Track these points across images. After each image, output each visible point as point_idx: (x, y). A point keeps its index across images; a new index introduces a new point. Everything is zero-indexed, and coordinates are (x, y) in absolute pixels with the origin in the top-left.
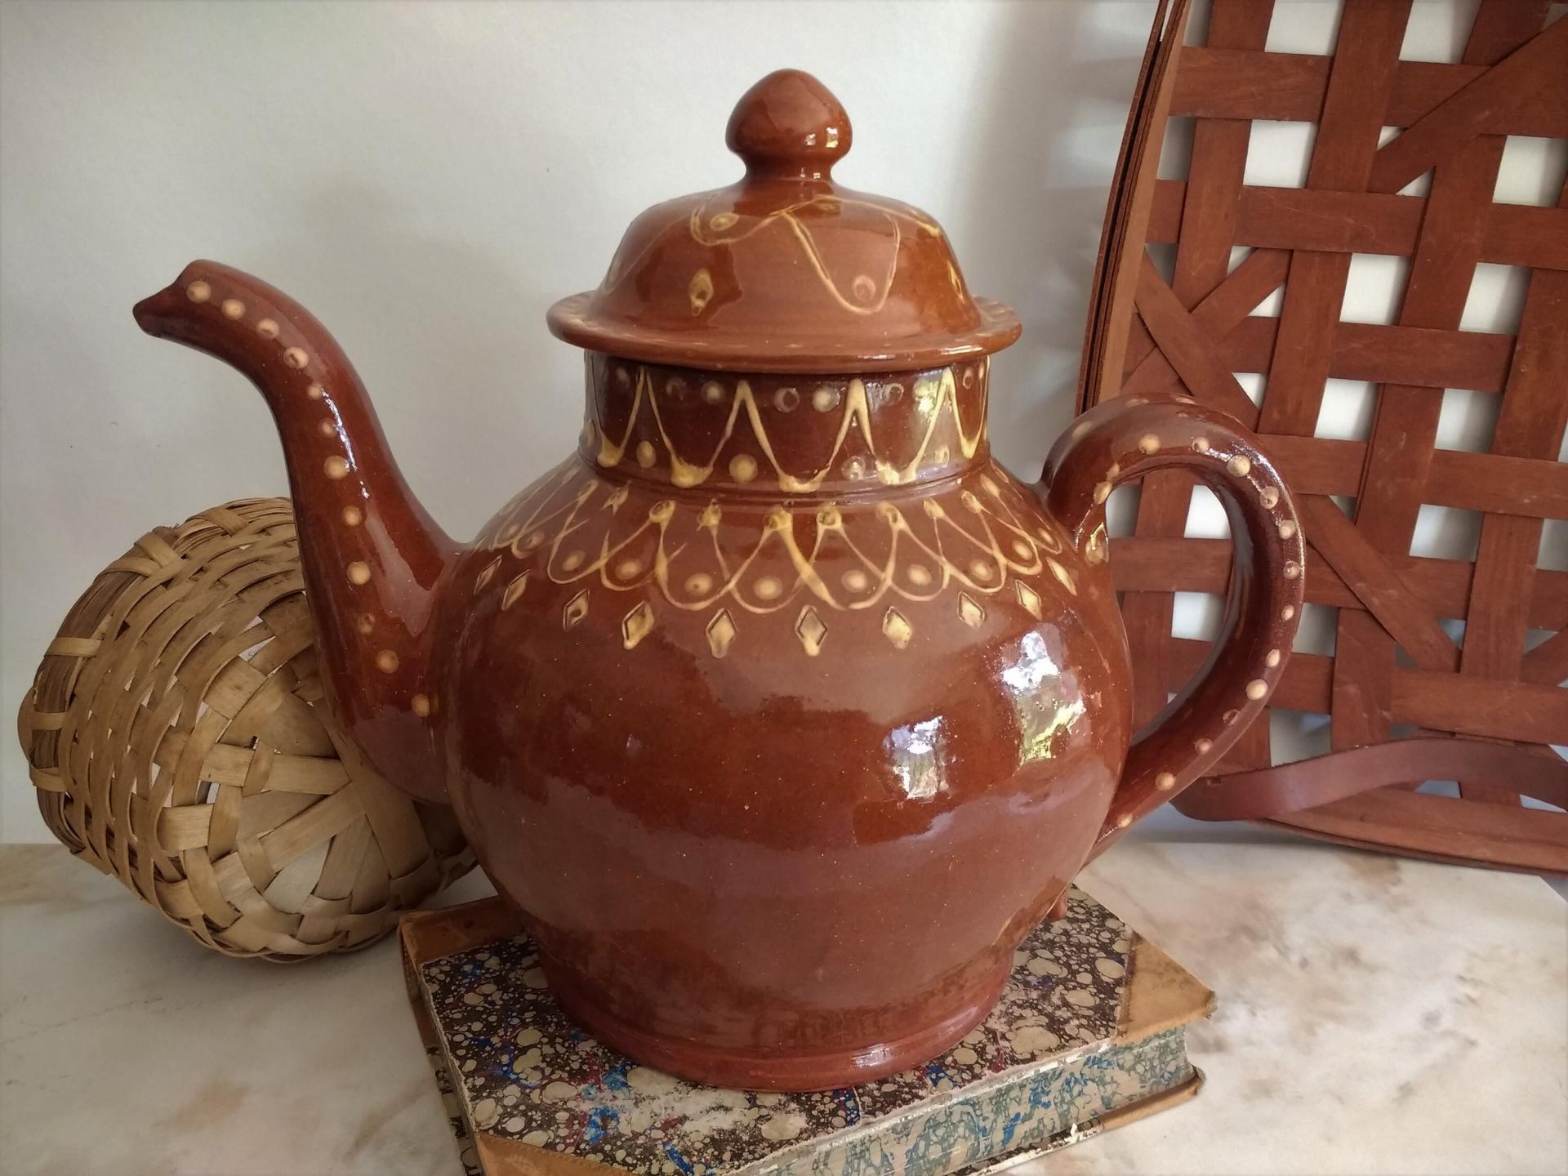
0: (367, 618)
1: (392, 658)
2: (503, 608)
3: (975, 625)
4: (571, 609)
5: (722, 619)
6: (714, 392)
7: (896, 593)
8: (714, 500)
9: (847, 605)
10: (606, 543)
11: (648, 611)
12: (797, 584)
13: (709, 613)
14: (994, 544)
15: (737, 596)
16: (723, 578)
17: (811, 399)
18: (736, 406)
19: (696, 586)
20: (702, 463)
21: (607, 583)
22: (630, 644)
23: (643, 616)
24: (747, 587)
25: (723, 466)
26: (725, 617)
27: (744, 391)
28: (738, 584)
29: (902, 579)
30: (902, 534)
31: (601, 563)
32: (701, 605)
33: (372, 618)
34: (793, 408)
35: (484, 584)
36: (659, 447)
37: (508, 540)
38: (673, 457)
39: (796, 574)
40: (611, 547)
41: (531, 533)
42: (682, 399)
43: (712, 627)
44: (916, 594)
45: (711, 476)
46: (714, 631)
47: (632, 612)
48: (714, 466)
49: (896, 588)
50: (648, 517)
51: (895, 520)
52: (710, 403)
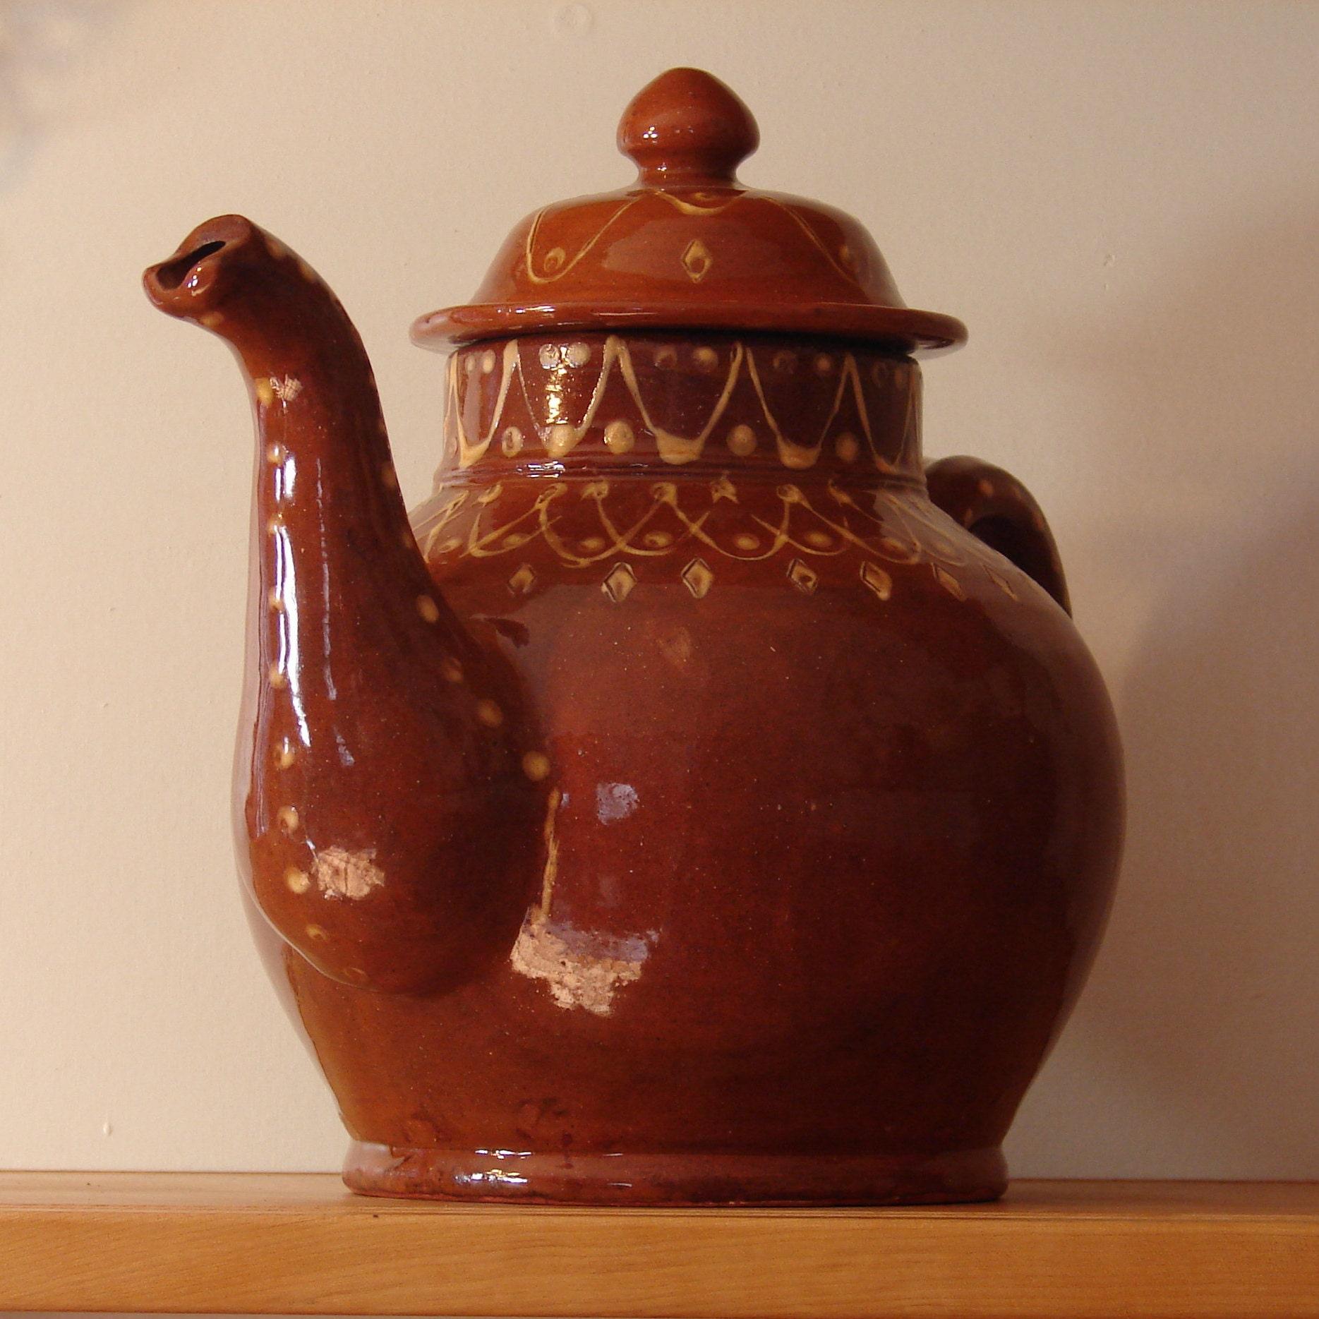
20: (809, 443)
25: (830, 444)
27: (850, 364)
48: (821, 448)
52: (819, 375)
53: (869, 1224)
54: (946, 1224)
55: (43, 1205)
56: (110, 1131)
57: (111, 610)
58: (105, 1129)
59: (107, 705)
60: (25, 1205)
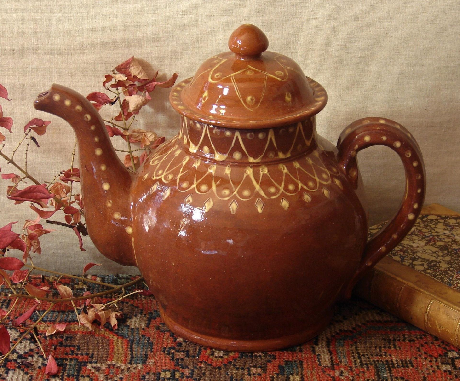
1: (119, 215)
2: (163, 199)
3: (308, 202)
4: (187, 200)
6: (228, 133)
7: (284, 193)
8: (228, 165)
9: (270, 197)
10: (195, 179)
11: (211, 201)
12: (255, 191)
13: (229, 201)
14: (316, 175)
15: (237, 196)
16: (233, 190)
17: (257, 136)
18: (235, 138)
19: (225, 193)
21: (197, 192)
22: (206, 211)
23: (210, 202)
24: (240, 193)
26: (234, 202)
28: (237, 192)
29: (286, 189)
30: (286, 174)
31: (194, 186)
32: (227, 199)
33: (111, 201)
34: (252, 138)
36: (210, 148)
37: (160, 176)
38: (215, 152)
39: (254, 188)
40: (197, 180)
41: (168, 174)
42: (218, 135)
43: (231, 204)
44: (290, 193)
45: (227, 157)
46: (231, 206)
47: (206, 200)
49: (284, 192)
50: (208, 170)
51: (284, 169)
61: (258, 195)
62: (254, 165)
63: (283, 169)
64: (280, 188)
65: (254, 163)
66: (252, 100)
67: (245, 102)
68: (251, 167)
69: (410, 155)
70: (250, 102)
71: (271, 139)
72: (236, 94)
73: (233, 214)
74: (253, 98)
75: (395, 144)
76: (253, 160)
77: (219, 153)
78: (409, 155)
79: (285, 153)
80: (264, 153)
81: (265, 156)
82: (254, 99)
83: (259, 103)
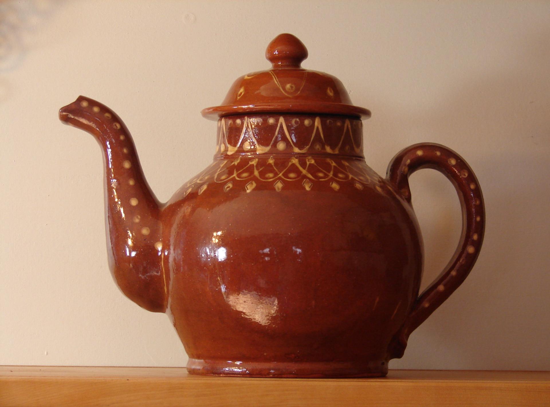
0: (137, 217)
1: (147, 230)
2: (199, 194)
3: (360, 189)
4: (226, 187)
5: (278, 183)
6: (271, 121)
8: (271, 157)
9: (318, 179)
10: (235, 171)
11: (254, 183)
12: (302, 174)
13: (274, 181)
15: (283, 177)
16: (277, 173)
17: (304, 122)
18: (279, 125)
19: (269, 176)
20: (267, 145)
21: (237, 179)
22: (248, 191)
23: (252, 184)
24: (286, 175)
25: (275, 145)
27: (282, 120)
28: (282, 175)
29: (335, 176)
30: (334, 166)
31: (235, 175)
32: (271, 180)
33: (139, 217)
34: (298, 125)
35: (187, 194)
37: (194, 182)
38: (257, 145)
39: (301, 172)
40: (237, 172)
42: (260, 125)
43: (276, 184)
44: (340, 179)
45: (270, 149)
46: (276, 185)
47: (248, 183)
48: (271, 146)
49: (333, 177)
50: (249, 163)
52: (270, 124)
53: (277, 382)
54: (301, 382)
55: (27, 376)
56: (47, 354)
57: (48, 196)
58: (46, 353)
59: (47, 224)
60: (21, 376)
61: (305, 177)
62: (300, 155)
63: (331, 162)
64: (329, 174)
65: (299, 154)
66: (292, 87)
67: (284, 89)
68: (296, 158)
69: (467, 175)
70: (289, 89)
71: (318, 128)
72: (275, 83)
73: (278, 191)
74: (293, 85)
75: (450, 161)
76: (299, 150)
77: (260, 145)
78: (465, 175)
79: (333, 148)
80: (310, 144)
81: (312, 147)
82: (294, 87)
83: (299, 91)
